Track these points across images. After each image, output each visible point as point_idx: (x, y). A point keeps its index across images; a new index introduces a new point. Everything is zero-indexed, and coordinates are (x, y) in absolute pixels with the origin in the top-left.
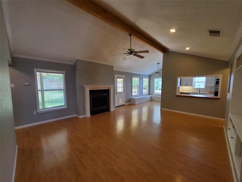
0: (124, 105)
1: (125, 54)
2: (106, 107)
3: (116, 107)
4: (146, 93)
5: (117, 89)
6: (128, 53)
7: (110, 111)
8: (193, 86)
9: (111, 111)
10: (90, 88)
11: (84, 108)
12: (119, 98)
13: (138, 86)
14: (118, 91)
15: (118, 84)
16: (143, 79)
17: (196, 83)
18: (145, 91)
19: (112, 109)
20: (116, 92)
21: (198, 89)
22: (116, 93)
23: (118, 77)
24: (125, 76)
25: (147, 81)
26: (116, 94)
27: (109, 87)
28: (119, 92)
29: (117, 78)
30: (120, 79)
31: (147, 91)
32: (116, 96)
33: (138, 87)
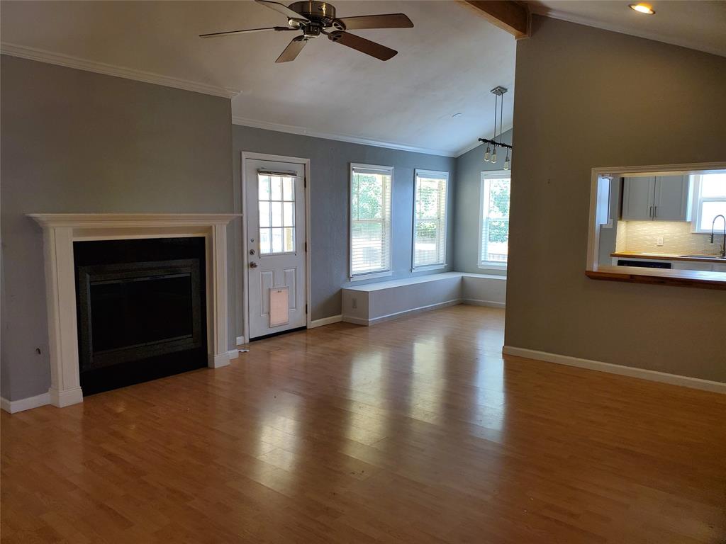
0: (304, 329)
1: (278, 29)
2: (184, 343)
3: (252, 340)
4: (434, 260)
5: (257, 240)
6: (297, 28)
7: (214, 368)
8: (689, 219)
9: (216, 367)
10: (77, 232)
11: (42, 351)
12: (269, 289)
13: (387, 220)
14: (265, 248)
15: (263, 208)
16: (418, 179)
17: (704, 204)
18: (430, 251)
19: (223, 354)
20: (252, 253)
21: (718, 235)
22: (253, 259)
23: (260, 165)
24: (306, 161)
25: (439, 190)
26: (253, 265)
27: (206, 223)
28: (272, 256)
29: (260, 172)
30: (276, 179)
31: (438, 246)
32: (251, 277)
33: (384, 226)
